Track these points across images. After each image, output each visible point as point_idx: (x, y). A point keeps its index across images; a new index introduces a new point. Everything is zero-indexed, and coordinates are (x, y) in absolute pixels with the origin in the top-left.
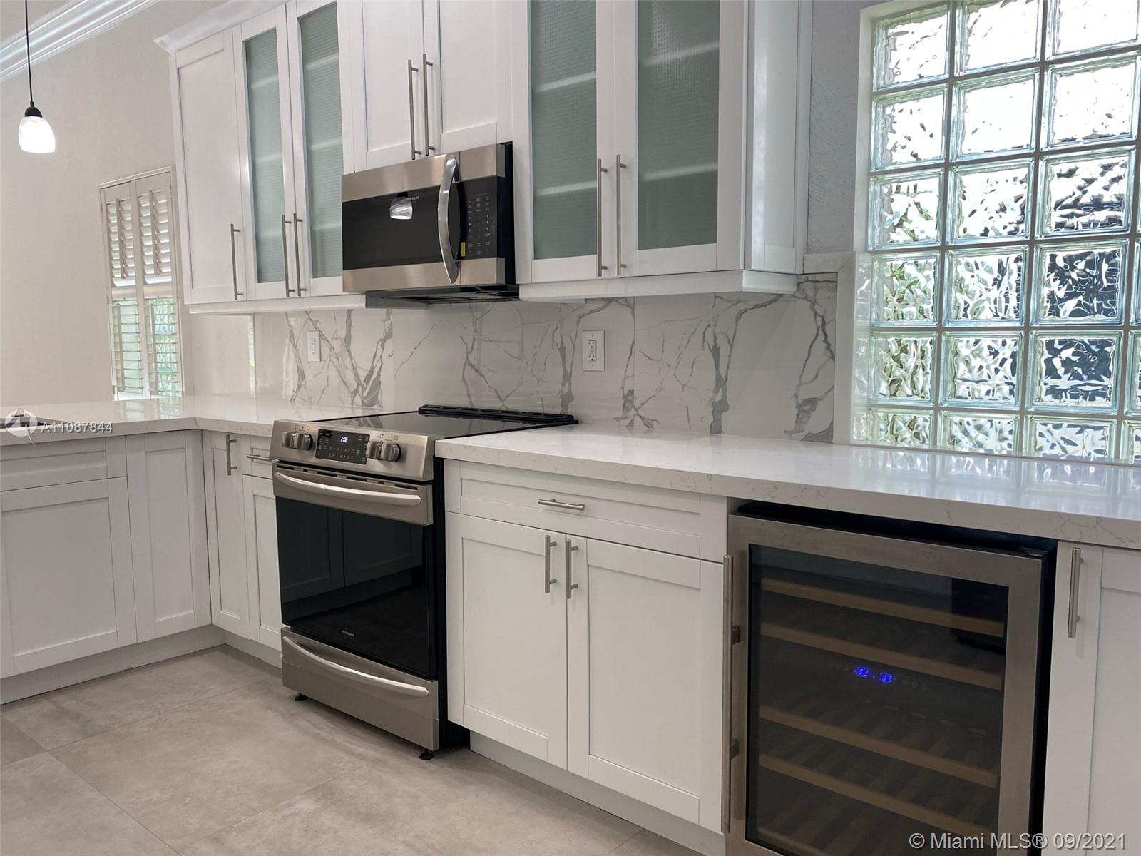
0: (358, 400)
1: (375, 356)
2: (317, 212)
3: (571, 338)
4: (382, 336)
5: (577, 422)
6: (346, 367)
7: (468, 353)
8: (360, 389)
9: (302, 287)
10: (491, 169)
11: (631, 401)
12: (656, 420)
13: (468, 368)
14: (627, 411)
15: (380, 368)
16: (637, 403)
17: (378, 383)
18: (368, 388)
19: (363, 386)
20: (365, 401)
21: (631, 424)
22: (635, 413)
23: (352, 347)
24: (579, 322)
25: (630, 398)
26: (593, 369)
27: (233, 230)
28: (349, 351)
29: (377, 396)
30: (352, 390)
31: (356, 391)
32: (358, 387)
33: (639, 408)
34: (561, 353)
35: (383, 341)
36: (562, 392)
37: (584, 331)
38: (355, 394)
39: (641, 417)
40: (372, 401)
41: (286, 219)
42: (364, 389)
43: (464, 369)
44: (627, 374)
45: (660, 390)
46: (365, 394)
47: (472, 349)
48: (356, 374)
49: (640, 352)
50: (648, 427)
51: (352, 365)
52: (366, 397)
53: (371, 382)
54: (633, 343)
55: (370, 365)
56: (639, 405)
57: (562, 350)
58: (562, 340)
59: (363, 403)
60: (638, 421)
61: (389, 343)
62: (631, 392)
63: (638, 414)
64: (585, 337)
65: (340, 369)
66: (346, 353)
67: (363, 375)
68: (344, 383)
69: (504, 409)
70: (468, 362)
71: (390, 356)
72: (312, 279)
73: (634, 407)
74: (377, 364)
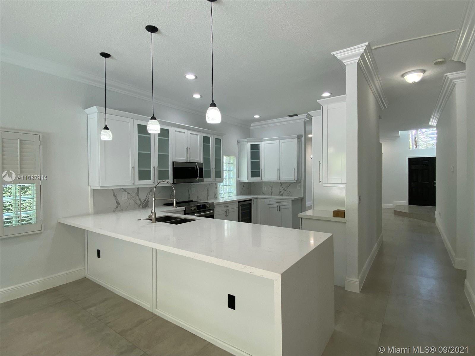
6: (137, 200)
8: (142, 204)
9: (156, 182)
17: (147, 202)
23: (139, 195)
27: (132, 167)
29: (147, 205)
31: (141, 204)
35: (150, 192)
38: (140, 206)
40: (145, 206)
46: (143, 205)
48: (141, 201)
51: (139, 199)
53: (145, 202)
55: (145, 198)
59: (143, 207)
65: (134, 200)
66: (137, 196)
67: (143, 201)
68: (136, 203)
72: (158, 180)
74: (148, 198)
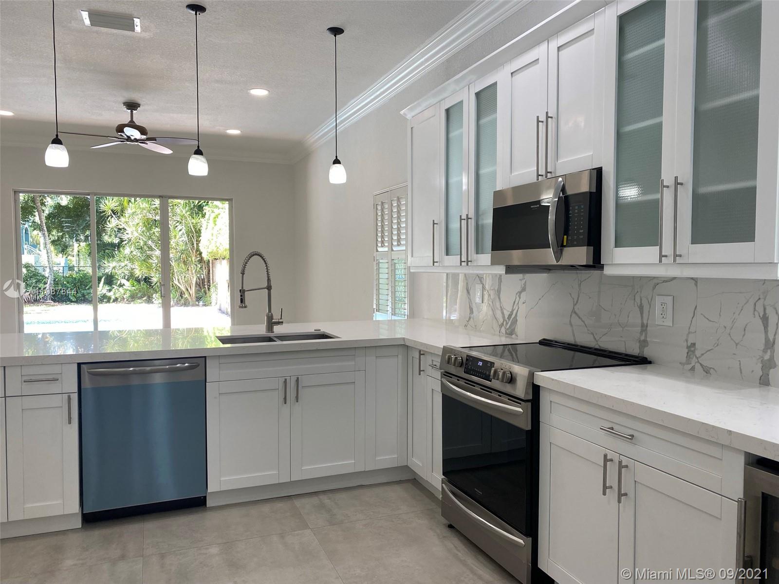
0: (503, 330)
1: (514, 302)
2: (480, 213)
3: (648, 299)
4: (519, 289)
5: (650, 363)
6: (498, 309)
7: (575, 305)
8: (505, 323)
9: (469, 260)
10: (584, 186)
11: (694, 352)
12: (714, 369)
13: (574, 315)
14: (690, 358)
15: (517, 311)
16: (698, 353)
17: (515, 321)
18: (510, 323)
19: (506, 321)
20: (507, 331)
21: (693, 369)
22: (697, 360)
23: (501, 296)
24: (654, 288)
25: (692, 349)
26: (664, 324)
27: (434, 224)
28: (499, 298)
29: (514, 329)
30: (500, 323)
31: (503, 324)
32: (503, 322)
33: (700, 357)
34: (640, 311)
35: (520, 293)
36: (640, 338)
37: (658, 295)
38: (502, 326)
39: (700, 364)
40: (511, 332)
41: (462, 218)
42: (507, 324)
43: (571, 316)
44: (690, 330)
45: (718, 345)
46: (508, 327)
47: (577, 302)
48: (503, 313)
49: (702, 314)
50: (707, 373)
51: (501, 307)
52: (508, 329)
53: (511, 319)
54: (696, 307)
55: (512, 308)
56: (700, 355)
57: (641, 308)
58: (641, 300)
59: (506, 332)
60: (698, 366)
61: (523, 294)
62: (694, 345)
63: (698, 362)
64: (658, 300)
65: (493, 309)
66: (498, 299)
67: (507, 314)
68: (496, 319)
69: (597, 347)
70: (574, 312)
71: (524, 303)
72: (475, 255)
73: (696, 356)
74: (516, 307)
